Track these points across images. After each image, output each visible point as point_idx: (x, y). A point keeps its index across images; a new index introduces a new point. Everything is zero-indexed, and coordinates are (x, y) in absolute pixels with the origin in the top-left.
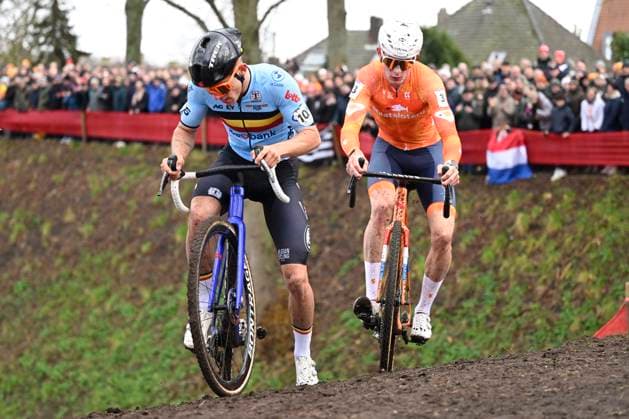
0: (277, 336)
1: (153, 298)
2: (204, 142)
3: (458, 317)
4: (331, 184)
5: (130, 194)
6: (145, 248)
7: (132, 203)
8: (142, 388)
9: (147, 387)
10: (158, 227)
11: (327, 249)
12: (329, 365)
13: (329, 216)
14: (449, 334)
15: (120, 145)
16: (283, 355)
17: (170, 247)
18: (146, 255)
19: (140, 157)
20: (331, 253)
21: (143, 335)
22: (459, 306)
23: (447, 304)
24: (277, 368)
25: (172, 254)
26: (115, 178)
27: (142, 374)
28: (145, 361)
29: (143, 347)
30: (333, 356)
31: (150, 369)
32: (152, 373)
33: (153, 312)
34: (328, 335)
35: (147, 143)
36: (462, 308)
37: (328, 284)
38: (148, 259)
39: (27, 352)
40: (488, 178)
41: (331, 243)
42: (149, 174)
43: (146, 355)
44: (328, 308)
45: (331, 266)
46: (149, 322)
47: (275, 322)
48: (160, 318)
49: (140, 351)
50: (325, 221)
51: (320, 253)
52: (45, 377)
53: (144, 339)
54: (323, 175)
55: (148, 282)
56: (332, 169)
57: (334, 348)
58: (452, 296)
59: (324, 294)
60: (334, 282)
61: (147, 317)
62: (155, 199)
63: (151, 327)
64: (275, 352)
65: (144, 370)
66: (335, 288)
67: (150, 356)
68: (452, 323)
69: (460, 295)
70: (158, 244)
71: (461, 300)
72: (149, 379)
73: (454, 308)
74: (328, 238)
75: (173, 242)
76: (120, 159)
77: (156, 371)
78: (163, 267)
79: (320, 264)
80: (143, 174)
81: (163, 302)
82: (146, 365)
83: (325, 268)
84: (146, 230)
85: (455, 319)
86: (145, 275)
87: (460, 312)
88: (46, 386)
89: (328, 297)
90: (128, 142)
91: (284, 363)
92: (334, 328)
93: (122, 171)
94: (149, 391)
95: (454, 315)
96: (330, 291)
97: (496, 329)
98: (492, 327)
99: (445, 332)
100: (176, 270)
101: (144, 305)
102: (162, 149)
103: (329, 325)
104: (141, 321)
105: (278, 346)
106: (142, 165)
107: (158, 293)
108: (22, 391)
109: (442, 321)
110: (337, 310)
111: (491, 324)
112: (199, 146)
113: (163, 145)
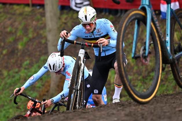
1: (9, 75)
2: (30, 3)
3: (148, 80)
6: (4, 52)
8: (4, 116)
9: (7, 116)
10: (10, 42)
14: (144, 88)
17: (16, 51)
18: (5, 55)
19: (1, 10)
21: (5, 92)
22: (148, 75)
23: (143, 74)
25: (17, 55)
27: (5, 110)
28: (6, 104)
29: (4, 97)
31: (8, 107)
32: (9, 109)
33: (9, 81)
36: (150, 76)
38: (6, 57)
40: (161, 16)
42: (5, 18)
43: (6, 101)
46: (7, 86)
48: (12, 84)
49: (3, 99)
53: (5, 94)
55: (6, 68)
58: (146, 71)
61: (6, 84)
62: (9, 29)
63: (8, 88)
65: (5, 108)
67: (8, 101)
68: (146, 83)
69: (149, 70)
70: (10, 50)
71: (149, 73)
72: (8, 112)
73: (146, 76)
75: (17, 49)
77: (11, 108)
78: (13, 61)
80: (3, 18)
81: (13, 77)
82: (6, 106)
84: (5, 44)
85: (147, 81)
86: (5, 65)
87: (149, 78)
94: (8, 117)
95: (147, 79)
97: (166, 85)
98: (164, 85)
99: (143, 87)
100: (19, 62)
101: (5, 78)
102: (11, 7)
104: (3, 85)
106: (2, 14)
107: (11, 73)
109: (141, 82)
111: (163, 83)
112: (28, 5)
113: (11, 4)
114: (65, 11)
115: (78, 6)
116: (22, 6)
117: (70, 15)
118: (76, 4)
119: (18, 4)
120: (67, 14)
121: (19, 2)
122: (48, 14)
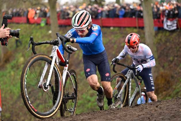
0: (160, 86)
2: (137, 25)
4: (177, 38)
5: (115, 43)
7: (115, 46)
11: (176, 58)
12: (176, 95)
13: (176, 48)
15: (112, 28)
16: (162, 92)
19: (118, 32)
20: (177, 60)
24: (160, 97)
26: (110, 38)
30: (178, 93)
34: (176, 86)
35: (120, 27)
37: (176, 69)
39: (84, 93)
41: (177, 56)
44: (176, 77)
45: (177, 64)
47: (159, 82)
50: (175, 50)
51: (173, 60)
52: (89, 101)
54: (175, 34)
56: (177, 33)
57: (178, 90)
59: (175, 73)
60: (178, 69)
64: (159, 92)
66: (178, 70)
74: (176, 55)
76: (112, 33)
79: (173, 63)
80: (119, 37)
83: (175, 64)
88: (90, 104)
89: (176, 73)
90: (114, 27)
91: (162, 95)
92: (178, 84)
93: (113, 36)
96: (177, 72)
102: (124, 29)
103: (176, 83)
105: (160, 90)
106: (118, 34)
108: (83, 106)
110: (179, 78)
112: (136, 28)
113: (124, 27)
114: (161, 31)
115: (169, 27)
116: (132, 29)
117: (164, 34)
118: (167, 26)
119: (129, 27)
120: (162, 33)
121: (129, 25)
122: (147, 34)
